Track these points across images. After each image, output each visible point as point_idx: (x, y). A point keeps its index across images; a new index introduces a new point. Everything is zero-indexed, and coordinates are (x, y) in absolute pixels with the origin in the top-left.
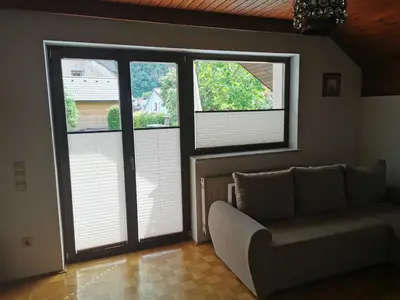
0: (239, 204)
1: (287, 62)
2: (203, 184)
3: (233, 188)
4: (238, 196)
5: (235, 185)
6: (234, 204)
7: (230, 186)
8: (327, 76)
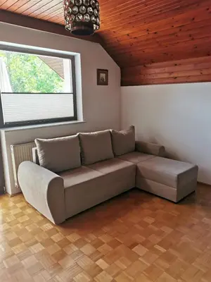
0: (41, 161)
1: (72, 58)
2: (12, 149)
3: (36, 151)
4: (40, 156)
5: (37, 148)
6: (38, 163)
7: (34, 149)
8: (99, 71)
